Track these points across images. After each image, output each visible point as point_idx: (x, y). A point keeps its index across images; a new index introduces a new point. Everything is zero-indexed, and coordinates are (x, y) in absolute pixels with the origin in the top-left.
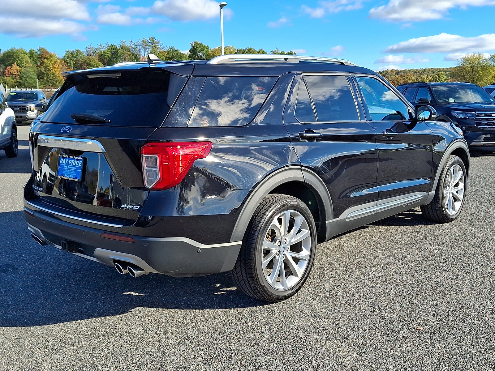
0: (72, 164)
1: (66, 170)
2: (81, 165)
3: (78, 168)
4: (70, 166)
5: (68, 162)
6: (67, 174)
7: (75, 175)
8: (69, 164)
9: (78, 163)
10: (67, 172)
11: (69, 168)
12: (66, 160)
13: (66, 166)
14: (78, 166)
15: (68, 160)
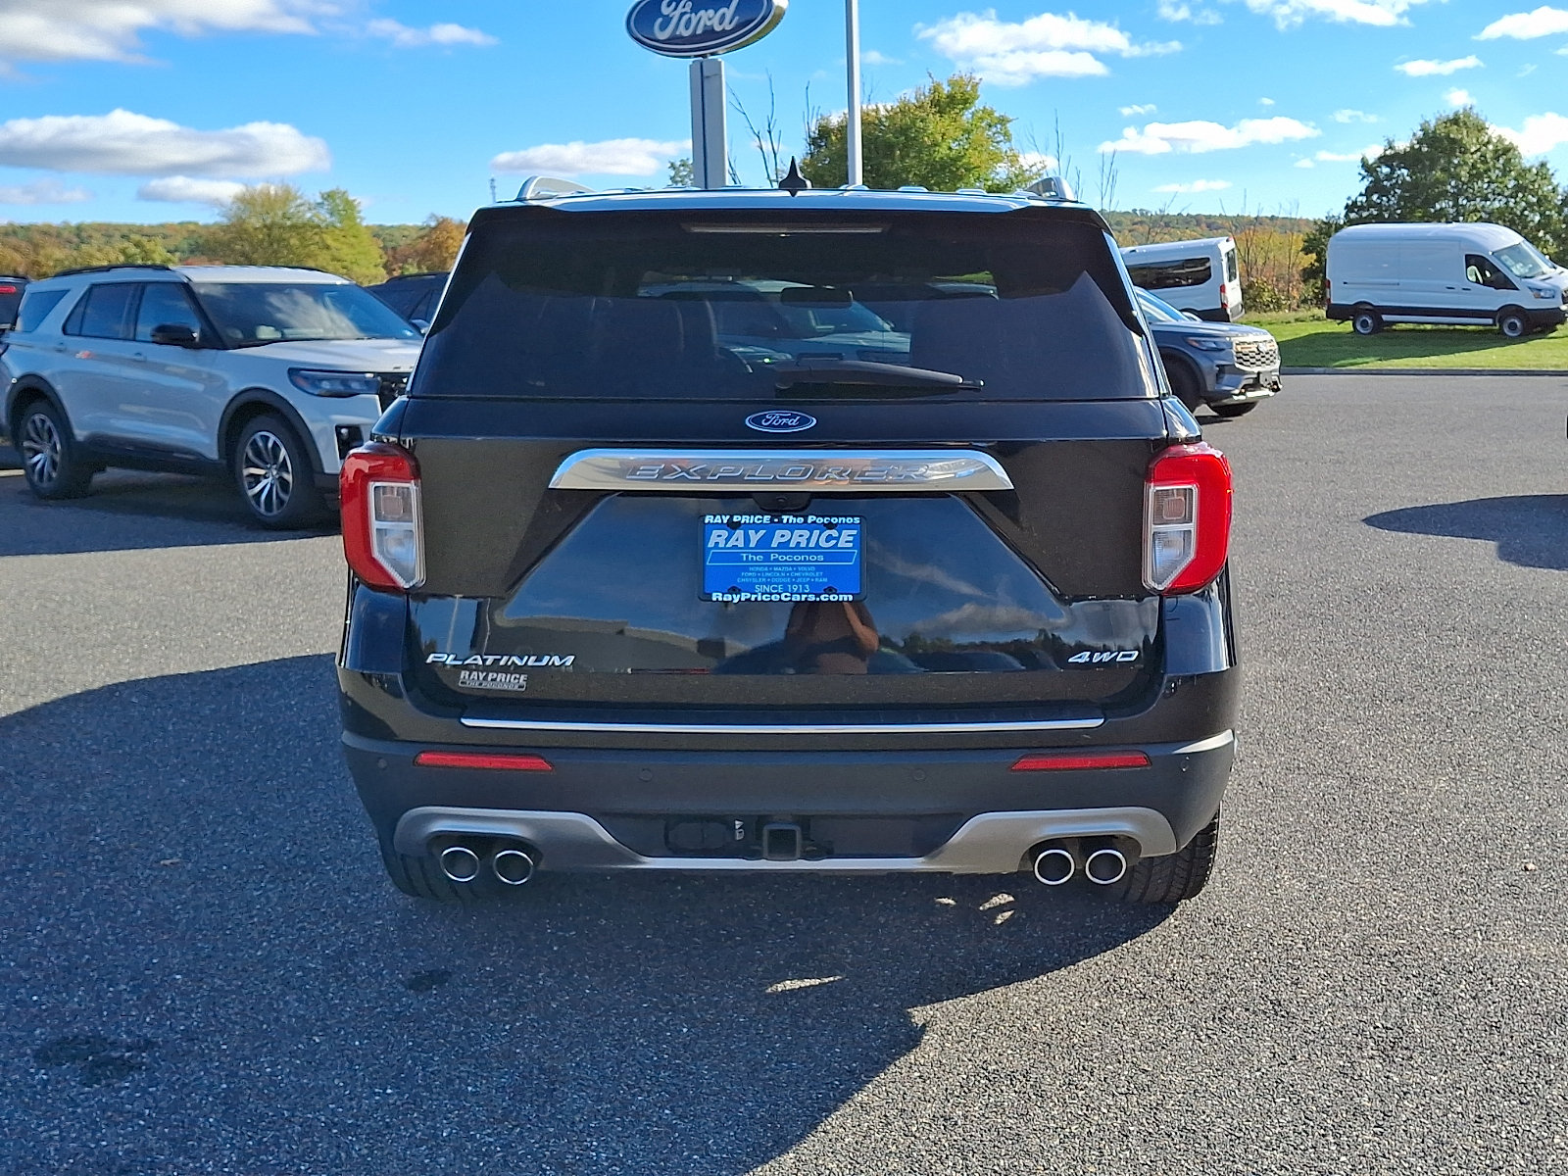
2: (849, 545)
3: (835, 556)
6: (768, 584)
7: (825, 580)
9: (829, 538)
10: (767, 575)
12: (752, 532)
13: (755, 554)
14: (835, 547)
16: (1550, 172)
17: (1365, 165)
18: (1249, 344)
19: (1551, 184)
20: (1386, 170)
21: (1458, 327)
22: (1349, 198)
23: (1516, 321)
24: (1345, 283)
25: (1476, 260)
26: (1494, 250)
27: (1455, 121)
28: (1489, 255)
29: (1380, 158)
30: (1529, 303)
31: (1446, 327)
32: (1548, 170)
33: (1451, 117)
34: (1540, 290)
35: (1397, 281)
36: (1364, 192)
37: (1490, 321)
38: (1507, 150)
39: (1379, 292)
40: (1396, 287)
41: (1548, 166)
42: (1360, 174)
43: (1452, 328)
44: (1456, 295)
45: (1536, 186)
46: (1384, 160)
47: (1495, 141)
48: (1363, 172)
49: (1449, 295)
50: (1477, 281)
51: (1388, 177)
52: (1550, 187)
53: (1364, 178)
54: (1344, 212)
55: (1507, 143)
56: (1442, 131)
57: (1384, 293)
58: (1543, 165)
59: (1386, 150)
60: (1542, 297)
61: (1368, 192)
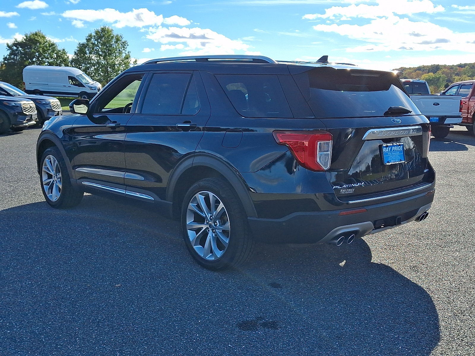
0: (395, 150)
1: (391, 156)
2: (402, 149)
3: (400, 152)
4: (393, 152)
5: (391, 149)
6: (392, 160)
7: (400, 158)
8: (392, 150)
9: (399, 148)
10: (392, 158)
11: (393, 154)
12: (389, 148)
13: (390, 153)
14: (400, 150)
15: (391, 148)
16: (66, 52)
17: (8, 46)
18: (27, 104)
19: (67, 56)
20: (15, 48)
21: (66, 98)
22: (4, 56)
23: (85, 96)
24: (30, 83)
25: (72, 78)
26: (77, 75)
27: (36, 34)
28: (75, 77)
29: (13, 44)
30: (89, 91)
31: (62, 98)
32: (65, 51)
33: (34, 33)
34: (92, 87)
35: (47, 83)
36: (9, 54)
37: (78, 96)
38: (53, 45)
39: (41, 86)
40: (47, 85)
41: (65, 50)
42: (7, 49)
43: (65, 98)
44: (67, 88)
45: (63, 56)
46: (15, 45)
47: (48, 41)
48: (8, 48)
49: (64, 88)
50: (72, 84)
51: (16, 50)
52: (67, 57)
53: (8, 50)
54: (3, 60)
55: (52, 42)
56: (32, 37)
57: (44, 87)
58: (64, 50)
59: (15, 42)
60: (92, 90)
61: (11, 54)
